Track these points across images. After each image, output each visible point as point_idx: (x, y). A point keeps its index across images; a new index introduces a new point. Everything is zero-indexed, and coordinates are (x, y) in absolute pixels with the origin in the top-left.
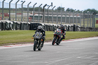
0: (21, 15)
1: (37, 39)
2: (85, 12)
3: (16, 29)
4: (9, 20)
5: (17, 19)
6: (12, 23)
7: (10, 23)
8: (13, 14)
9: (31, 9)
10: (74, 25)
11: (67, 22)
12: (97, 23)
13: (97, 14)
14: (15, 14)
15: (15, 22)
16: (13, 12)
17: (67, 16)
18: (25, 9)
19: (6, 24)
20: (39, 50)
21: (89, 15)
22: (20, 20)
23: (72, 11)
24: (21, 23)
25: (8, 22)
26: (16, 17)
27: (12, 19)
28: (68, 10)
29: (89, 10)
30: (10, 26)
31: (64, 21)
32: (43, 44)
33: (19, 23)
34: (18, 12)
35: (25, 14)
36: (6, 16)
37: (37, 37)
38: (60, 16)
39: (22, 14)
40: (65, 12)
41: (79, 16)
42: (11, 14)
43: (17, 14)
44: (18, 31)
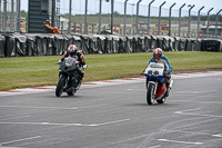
0: (187, 28)
3: (180, 49)
4: (169, 35)
5: (181, 34)
6: (173, 40)
7: (170, 41)
8: (174, 26)
9: (204, 18)
14: (178, 25)
15: (178, 39)
18: (195, 18)
19: (163, 41)
22: (185, 35)
24: (187, 41)
25: (167, 38)
26: (179, 31)
27: (173, 35)
30: (169, 45)
33: (183, 40)
34: (184, 23)
35: (194, 26)
36: (163, 29)
39: (189, 26)
42: (172, 25)
43: (180, 26)
44: (183, 52)
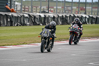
0: (97, 9)
1: (45, 38)
3: (92, 23)
4: (85, 13)
5: (93, 13)
6: (88, 17)
7: (86, 17)
8: (89, 8)
14: (91, 8)
15: (91, 16)
16: (89, 6)
19: (81, 18)
20: (49, 51)
22: (96, 14)
24: (97, 17)
25: (84, 16)
26: (92, 11)
27: (87, 13)
30: (85, 20)
32: (53, 44)
33: (95, 17)
34: (95, 6)
36: (81, 10)
37: (45, 35)
42: (87, 8)
43: (92, 8)
44: (94, 25)
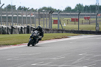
2: (40, 10)
10: (28, 26)
11: (20, 23)
12: (54, 23)
13: (53, 13)
17: (19, 16)
21: (45, 15)
23: (25, 9)
28: (20, 8)
29: (44, 8)
31: (15, 22)
38: (11, 15)
40: (16, 11)
41: (34, 16)
